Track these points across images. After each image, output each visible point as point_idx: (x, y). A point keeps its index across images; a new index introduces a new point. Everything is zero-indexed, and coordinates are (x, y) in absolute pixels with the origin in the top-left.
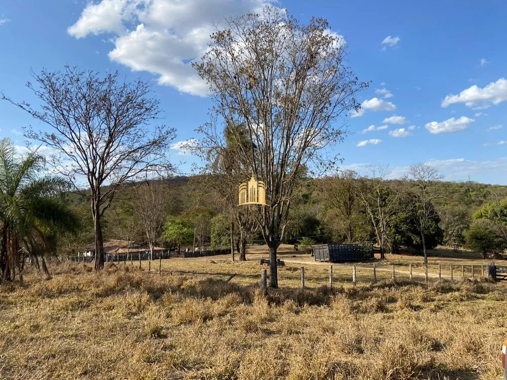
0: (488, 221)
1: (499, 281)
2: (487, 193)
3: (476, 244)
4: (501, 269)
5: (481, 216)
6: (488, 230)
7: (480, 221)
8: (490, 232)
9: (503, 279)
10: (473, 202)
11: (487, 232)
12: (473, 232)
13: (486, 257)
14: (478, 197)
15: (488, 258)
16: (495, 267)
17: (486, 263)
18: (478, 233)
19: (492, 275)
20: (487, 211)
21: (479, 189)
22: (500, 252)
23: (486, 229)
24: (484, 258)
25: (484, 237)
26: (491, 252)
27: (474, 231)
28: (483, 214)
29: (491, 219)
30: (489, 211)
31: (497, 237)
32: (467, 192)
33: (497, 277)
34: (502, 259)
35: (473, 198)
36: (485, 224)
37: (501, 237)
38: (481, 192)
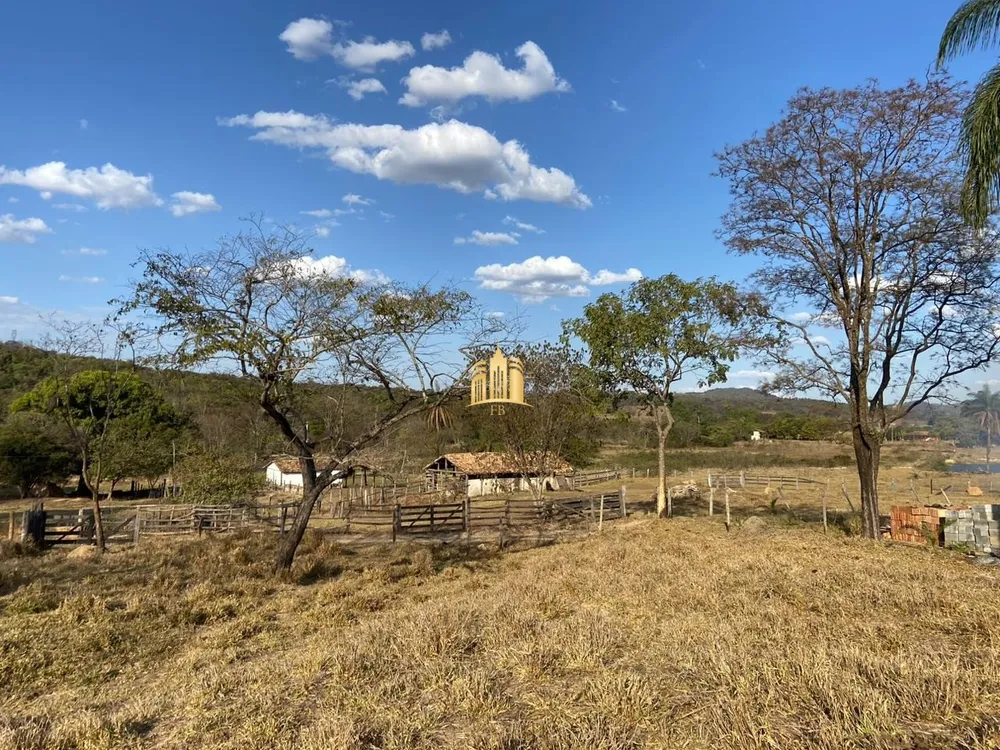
0: (42, 416)
1: (50, 548)
2: (46, 367)
3: (10, 467)
4: (57, 517)
5: (28, 407)
6: (40, 436)
7: (24, 416)
8: (44, 439)
9: (60, 541)
10: (17, 382)
11: (37, 439)
12: (6, 440)
13: (28, 494)
14: (27, 375)
15: (33, 496)
16: (44, 515)
17: (25, 506)
18: (17, 442)
19: (35, 536)
20: (42, 396)
21: (31, 360)
22: (60, 481)
23: (36, 434)
24: (24, 498)
25: (28, 451)
26: (40, 482)
27: (8, 437)
28: (32, 403)
29: (50, 412)
30: (46, 396)
31: (57, 449)
32: (5, 362)
33: (47, 538)
34: (62, 497)
35: (17, 376)
36: (33, 422)
37: (65, 450)
38: (34, 364)
